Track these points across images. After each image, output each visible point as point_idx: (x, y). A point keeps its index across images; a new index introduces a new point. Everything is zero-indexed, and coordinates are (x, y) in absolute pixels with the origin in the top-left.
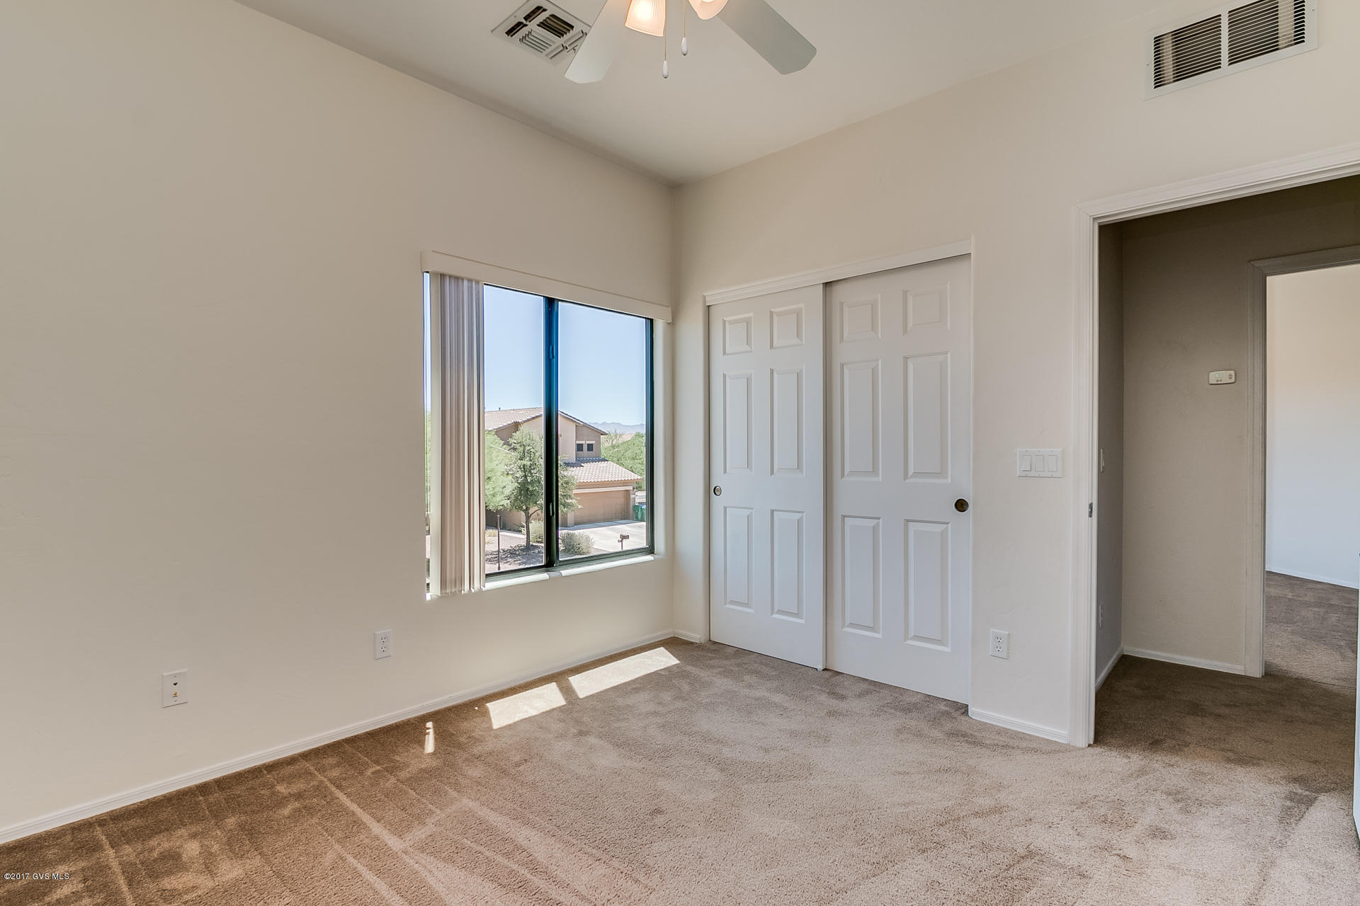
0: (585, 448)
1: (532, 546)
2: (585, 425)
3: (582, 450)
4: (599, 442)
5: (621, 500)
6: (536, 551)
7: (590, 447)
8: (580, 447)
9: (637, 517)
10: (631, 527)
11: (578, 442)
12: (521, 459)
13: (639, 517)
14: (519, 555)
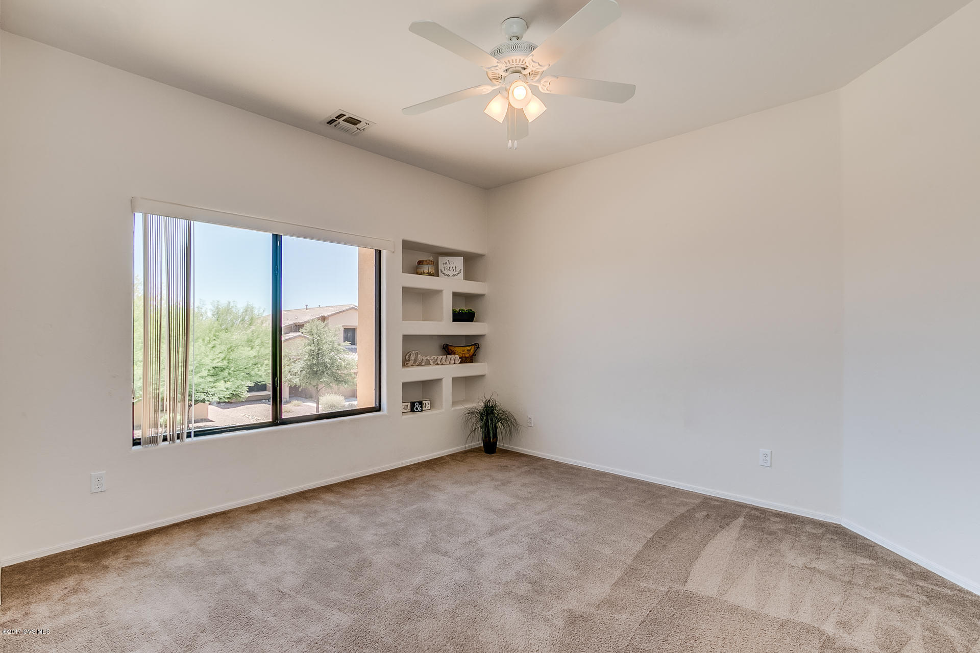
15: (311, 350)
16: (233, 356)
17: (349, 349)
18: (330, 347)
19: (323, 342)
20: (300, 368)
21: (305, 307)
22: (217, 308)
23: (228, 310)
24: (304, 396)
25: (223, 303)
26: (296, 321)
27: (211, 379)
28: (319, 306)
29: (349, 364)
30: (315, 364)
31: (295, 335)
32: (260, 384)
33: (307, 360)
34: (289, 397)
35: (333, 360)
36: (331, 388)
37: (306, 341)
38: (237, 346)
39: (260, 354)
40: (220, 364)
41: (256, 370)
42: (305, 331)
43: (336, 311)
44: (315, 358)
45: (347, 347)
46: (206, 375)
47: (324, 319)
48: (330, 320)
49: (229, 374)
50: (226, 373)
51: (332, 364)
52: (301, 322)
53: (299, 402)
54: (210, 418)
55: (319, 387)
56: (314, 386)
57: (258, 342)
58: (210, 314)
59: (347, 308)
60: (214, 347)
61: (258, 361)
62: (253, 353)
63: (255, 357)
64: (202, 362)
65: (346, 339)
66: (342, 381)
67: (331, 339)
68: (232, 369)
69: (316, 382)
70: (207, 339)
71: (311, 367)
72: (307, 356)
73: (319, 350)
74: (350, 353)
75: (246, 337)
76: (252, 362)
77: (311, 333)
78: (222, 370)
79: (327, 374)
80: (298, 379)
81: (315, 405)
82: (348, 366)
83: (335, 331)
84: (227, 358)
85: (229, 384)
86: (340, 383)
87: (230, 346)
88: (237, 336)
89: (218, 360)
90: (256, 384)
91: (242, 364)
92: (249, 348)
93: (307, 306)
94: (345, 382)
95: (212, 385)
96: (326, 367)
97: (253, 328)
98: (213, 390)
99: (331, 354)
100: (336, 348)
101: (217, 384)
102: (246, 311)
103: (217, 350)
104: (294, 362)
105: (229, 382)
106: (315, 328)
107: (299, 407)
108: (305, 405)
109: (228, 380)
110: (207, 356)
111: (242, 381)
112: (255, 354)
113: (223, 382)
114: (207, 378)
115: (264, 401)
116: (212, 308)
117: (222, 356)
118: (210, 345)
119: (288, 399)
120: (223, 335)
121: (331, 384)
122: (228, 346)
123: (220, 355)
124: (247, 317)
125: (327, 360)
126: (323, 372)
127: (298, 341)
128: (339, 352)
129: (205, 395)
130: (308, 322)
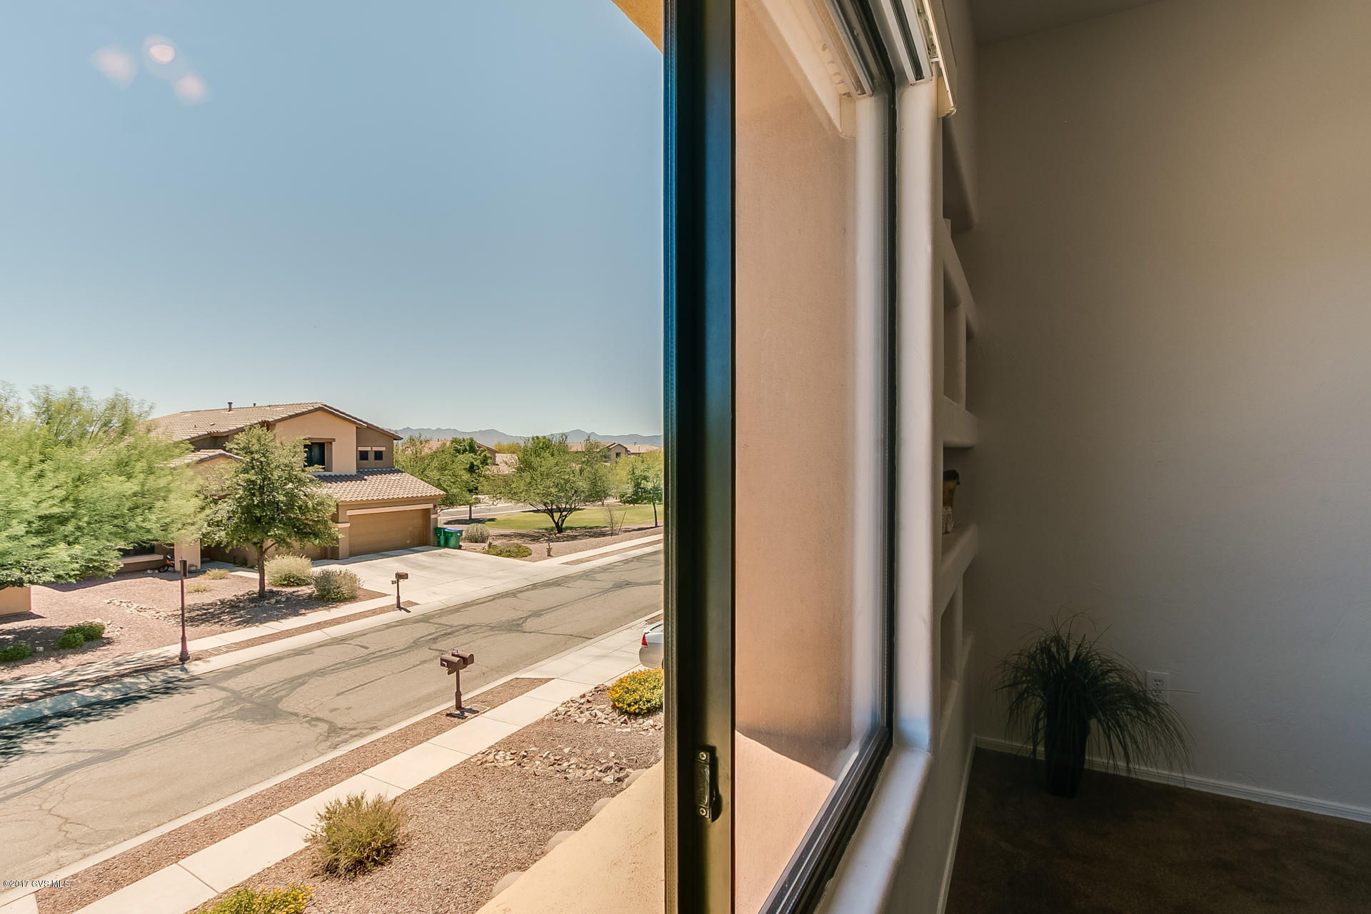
0: (371, 456)
1: (271, 592)
2: (371, 428)
3: (367, 459)
4: (391, 449)
5: (418, 522)
6: (273, 601)
7: (379, 455)
8: (363, 456)
9: (439, 542)
10: (429, 556)
11: (360, 449)
12: (246, 471)
13: (442, 542)
14: (244, 608)
15: (249, 481)
16: (87, 492)
17: (319, 476)
18: (286, 475)
19: (272, 466)
20: (228, 512)
21: (228, 407)
22: (46, 401)
23: (72, 406)
24: (232, 561)
25: (59, 391)
26: (214, 429)
27: (36, 541)
28: (255, 404)
29: (321, 504)
30: (257, 505)
31: (211, 454)
32: (147, 545)
33: (240, 498)
34: (202, 562)
35: (292, 497)
36: (289, 546)
37: (241, 466)
38: (95, 475)
39: (146, 488)
40: (56, 510)
41: (139, 519)
42: (236, 446)
43: (290, 414)
44: (257, 494)
45: (317, 474)
46: (23, 533)
47: (267, 425)
48: (279, 429)
49: (79, 528)
50: (70, 527)
51: (290, 505)
52: (222, 430)
53: (222, 572)
54: (34, 610)
55: (264, 545)
56: (255, 544)
57: (141, 465)
58: (28, 412)
59: (310, 408)
60: (41, 475)
61: (141, 501)
62: (132, 487)
63: (135, 495)
64: (13, 506)
65: (310, 462)
66: (310, 533)
67: (287, 461)
68: (86, 519)
69: (259, 536)
70: (24, 459)
71: (248, 510)
72: (241, 492)
73: (264, 480)
74: (324, 484)
75: (114, 457)
76: (129, 504)
77: (248, 451)
78: (63, 520)
79: (280, 521)
80: (223, 533)
81: (256, 576)
82: (319, 508)
83: (294, 447)
84: (71, 498)
85: (77, 549)
86: (305, 537)
87: (78, 473)
88: (92, 456)
89: (51, 502)
90: (140, 545)
91: (110, 507)
92: (123, 478)
93: (230, 404)
94: (314, 535)
95: (37, 551)
96: (278, 509)
97: (128, 440)
98: (41, 563)
99: (287, 487)
100: (296, 476)
101: (51, 549)
102: (114, 407)
103: (48, 483)
104: (215, 502)
105: (77, 546)
106: (254, 441)
107: (223, 581)
108: (234, 576)
109: (76, 541)
110: (25, 495)
111: (108, 541)
112: (137, 488)
113: (62, 545)
114: (24, 539)
115: (149, 571)
116: (35, 401)
117: (61, 493)
118: (32, 472)
119: (199, 567)
120: (61, 453)
121: (288, 540)
122: (75, 474)
123: (56, 492)
124: (115, 420)
125: (282, 498)
126: (273, 519)
127: (222, 464)
128: (300, 482)
129: (22, 571)
130: (242, 430)
